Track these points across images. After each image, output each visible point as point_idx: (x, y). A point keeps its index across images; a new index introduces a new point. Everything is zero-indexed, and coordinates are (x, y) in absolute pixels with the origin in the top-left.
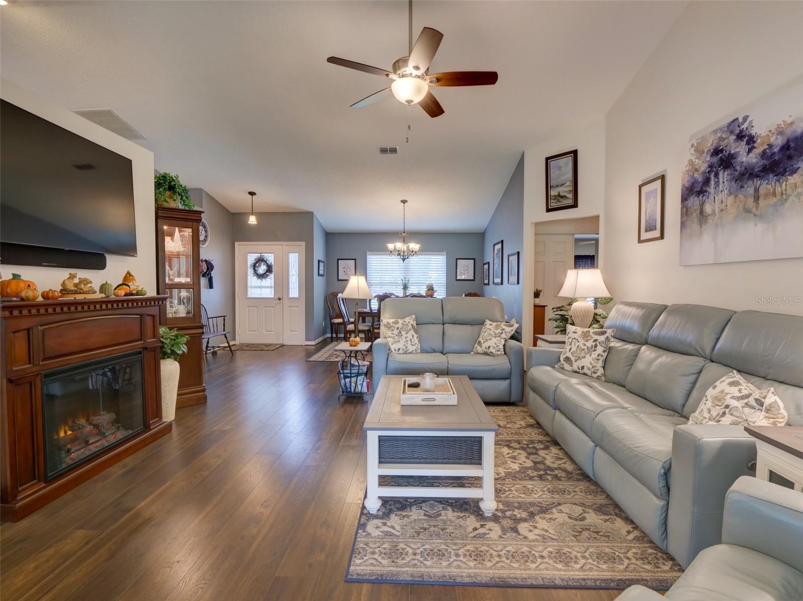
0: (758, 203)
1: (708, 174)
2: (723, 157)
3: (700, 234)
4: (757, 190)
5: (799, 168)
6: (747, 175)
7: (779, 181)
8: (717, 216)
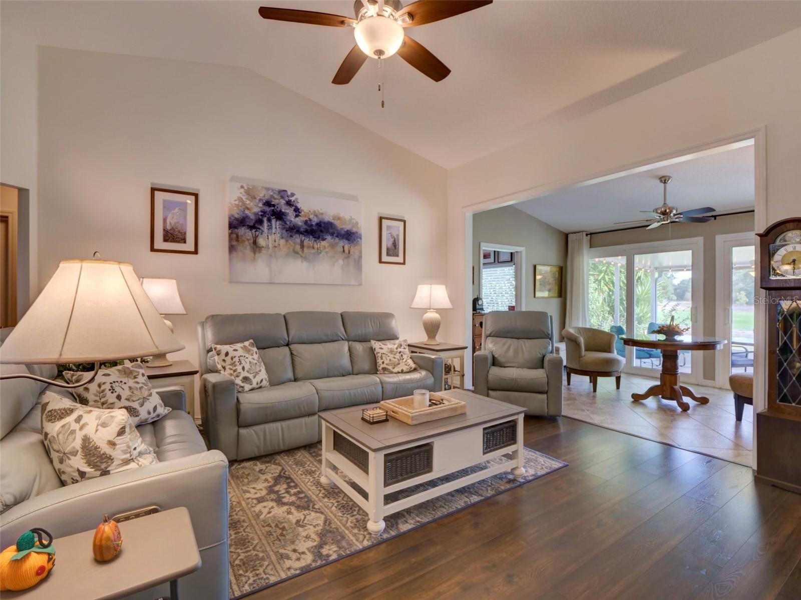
0: (303, 250)
1: (260, 217)
2: (275, 211)
3: (254, 260)
4: (302, 242)
5: (326, 239)
6: (295, 231)
7: (316, 241)
8: (271, 250)
